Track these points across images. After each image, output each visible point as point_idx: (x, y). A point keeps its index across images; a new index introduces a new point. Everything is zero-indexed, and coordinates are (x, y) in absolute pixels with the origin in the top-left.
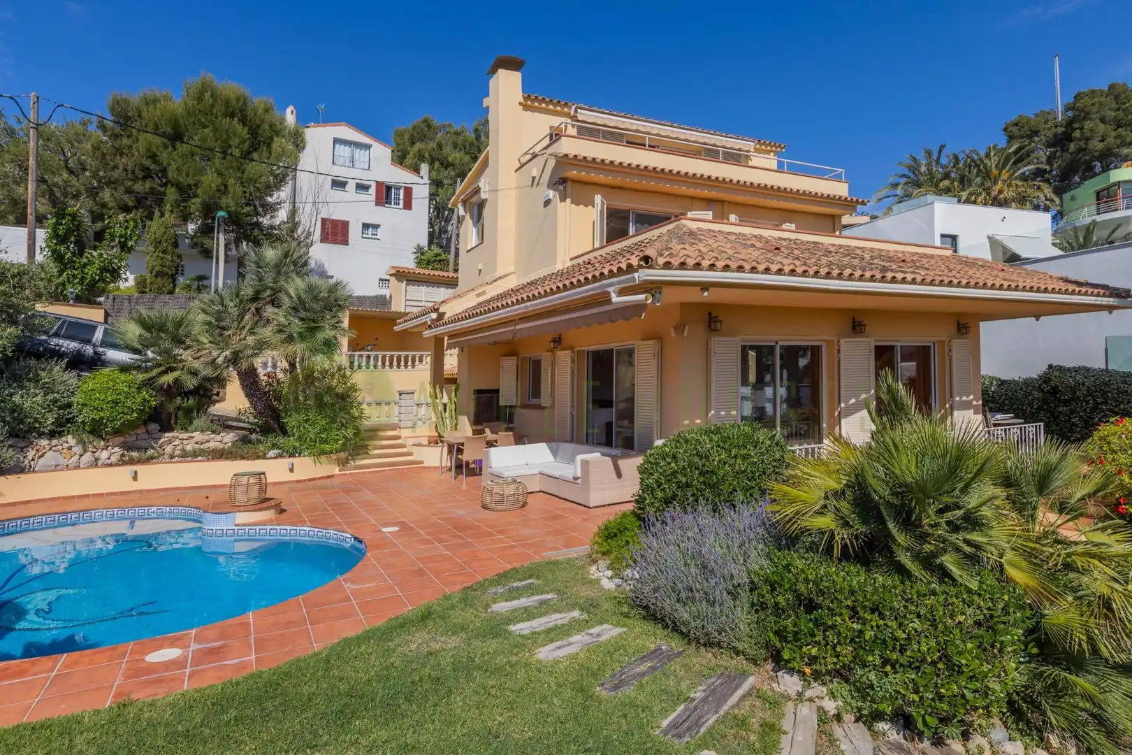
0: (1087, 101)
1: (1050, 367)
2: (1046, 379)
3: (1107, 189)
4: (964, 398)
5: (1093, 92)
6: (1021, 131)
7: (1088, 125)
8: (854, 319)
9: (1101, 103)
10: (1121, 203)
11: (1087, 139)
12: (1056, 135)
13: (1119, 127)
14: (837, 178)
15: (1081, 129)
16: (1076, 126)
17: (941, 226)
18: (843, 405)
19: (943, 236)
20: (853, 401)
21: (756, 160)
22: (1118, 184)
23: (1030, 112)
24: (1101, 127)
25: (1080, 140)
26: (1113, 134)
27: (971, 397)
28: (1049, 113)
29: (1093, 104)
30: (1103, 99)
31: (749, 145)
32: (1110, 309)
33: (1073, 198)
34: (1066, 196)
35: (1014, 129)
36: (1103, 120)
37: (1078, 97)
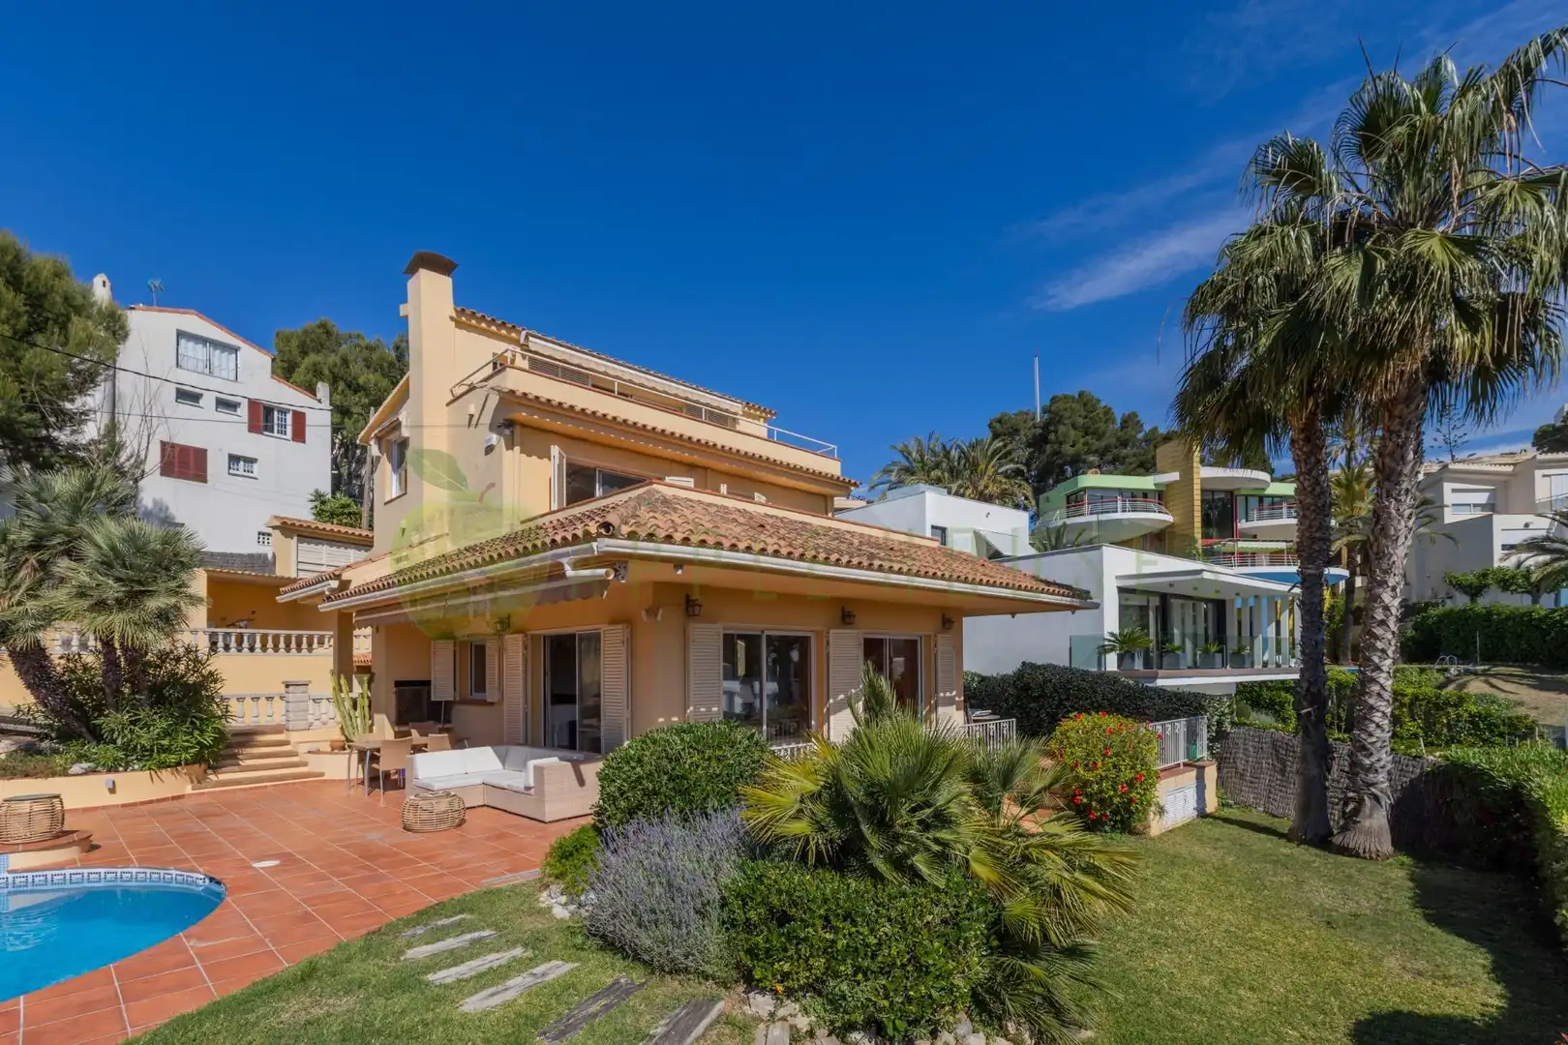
0: (1061, 405)
1: (1024, 663)
2: (1020, 675)
3: (1076, 493)
4: (948, 694)
5: (1066, 397)
6: (1003, 429)
7: (1062, 428)
8: (843, 609)
9: (1072, 410)
10: (1086, 508)
11: (1061, 443)
12: (1034, 436)
13: (1087, 434)
14: (829, 455)
15: (1056, 432)
16: (1052, 428)
17: (932, 517)
18: (831, 701)
19: (933, 527)
20: (842, 696)
21: (744, 425)
22: (1084, 489)
23: (1012, 411)
24: (1072, 432)
25: (1055, 443)
26: (1082, 440)
27: (954, 693)
28: (1027, 414)
29: (1066, 409)
30: (1074, 405)
31: (736, 407)
32: (1073, 608)
33: (1048, 500)
34: (1042, 497)
35: (998, 426)
36: (1074, 426)
37: (1054, 400)
